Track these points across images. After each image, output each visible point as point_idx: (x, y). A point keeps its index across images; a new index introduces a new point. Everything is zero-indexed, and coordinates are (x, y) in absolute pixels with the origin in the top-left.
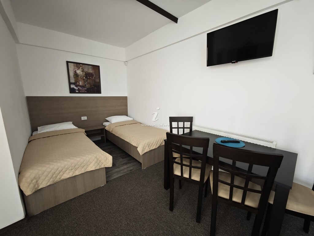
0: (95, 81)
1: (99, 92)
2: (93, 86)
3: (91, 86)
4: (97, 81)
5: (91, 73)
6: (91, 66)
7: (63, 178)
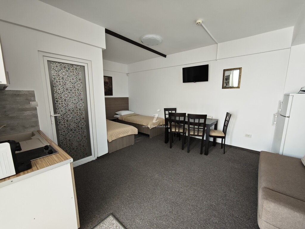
0: (109, 87)
1: (112, 95)
2: (108, 91)
3: (107, 90)
4: (110, 87)
5: (107, 82)
6: (107, 77)
7: (120, 137)
